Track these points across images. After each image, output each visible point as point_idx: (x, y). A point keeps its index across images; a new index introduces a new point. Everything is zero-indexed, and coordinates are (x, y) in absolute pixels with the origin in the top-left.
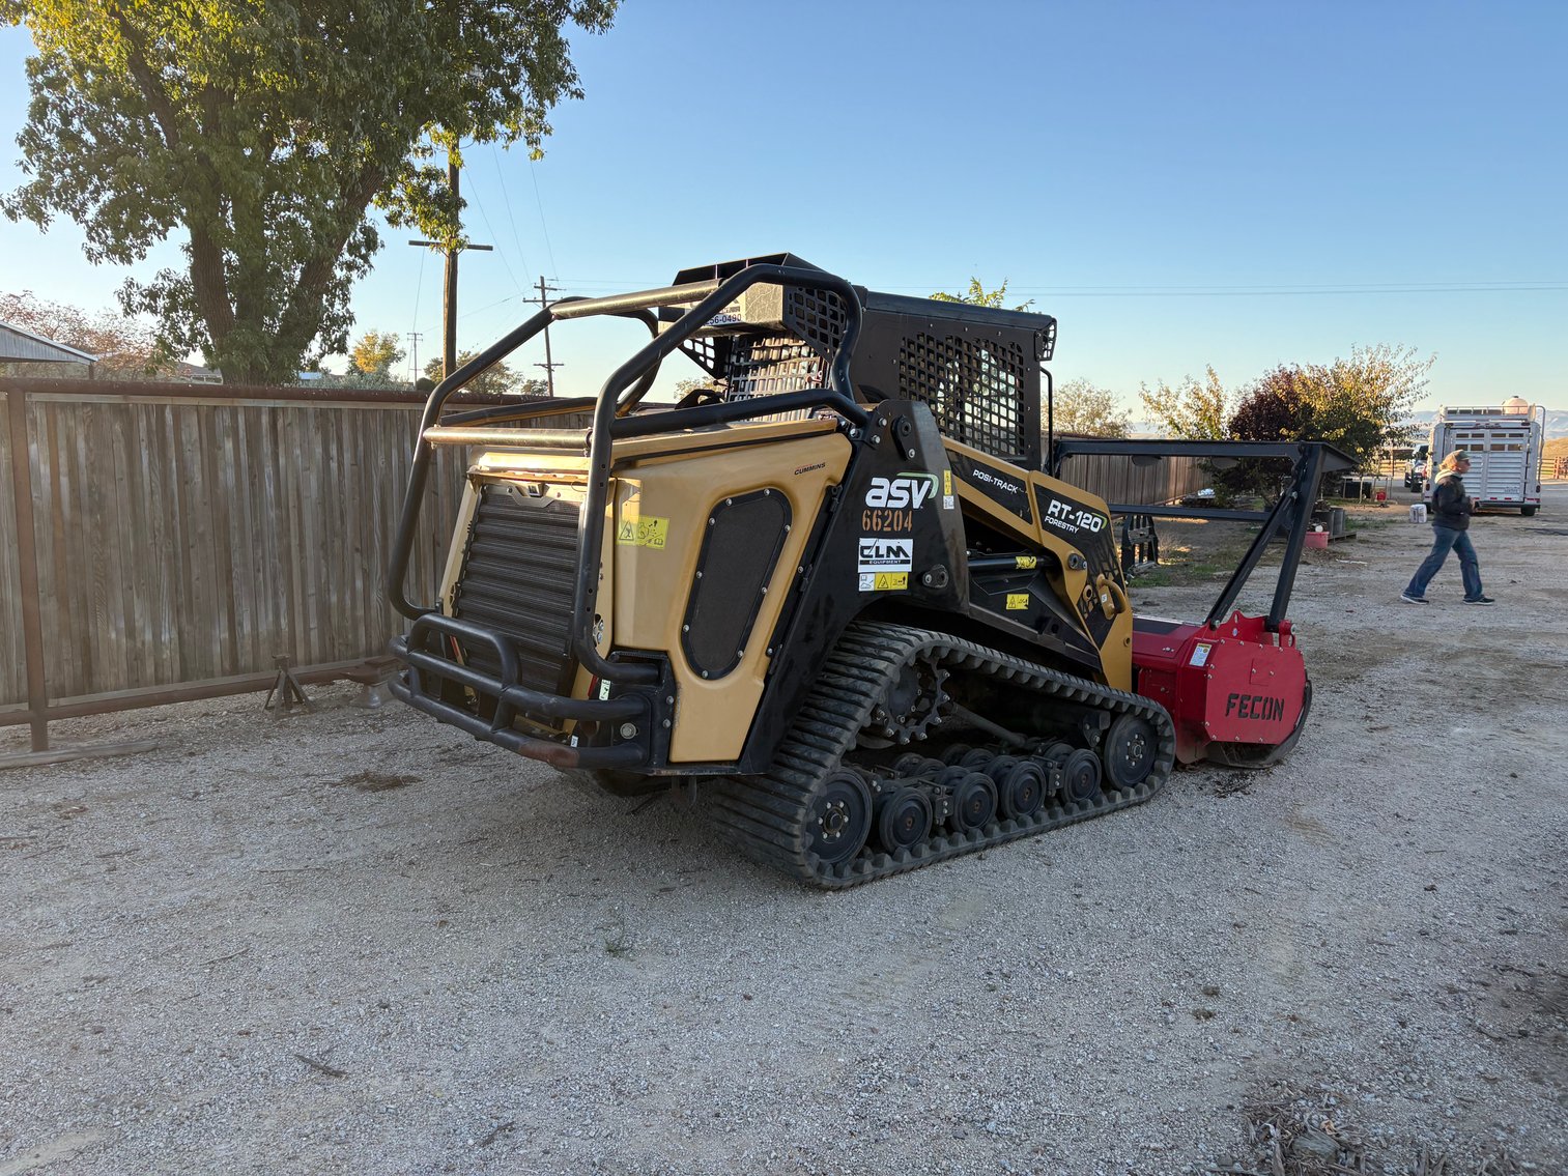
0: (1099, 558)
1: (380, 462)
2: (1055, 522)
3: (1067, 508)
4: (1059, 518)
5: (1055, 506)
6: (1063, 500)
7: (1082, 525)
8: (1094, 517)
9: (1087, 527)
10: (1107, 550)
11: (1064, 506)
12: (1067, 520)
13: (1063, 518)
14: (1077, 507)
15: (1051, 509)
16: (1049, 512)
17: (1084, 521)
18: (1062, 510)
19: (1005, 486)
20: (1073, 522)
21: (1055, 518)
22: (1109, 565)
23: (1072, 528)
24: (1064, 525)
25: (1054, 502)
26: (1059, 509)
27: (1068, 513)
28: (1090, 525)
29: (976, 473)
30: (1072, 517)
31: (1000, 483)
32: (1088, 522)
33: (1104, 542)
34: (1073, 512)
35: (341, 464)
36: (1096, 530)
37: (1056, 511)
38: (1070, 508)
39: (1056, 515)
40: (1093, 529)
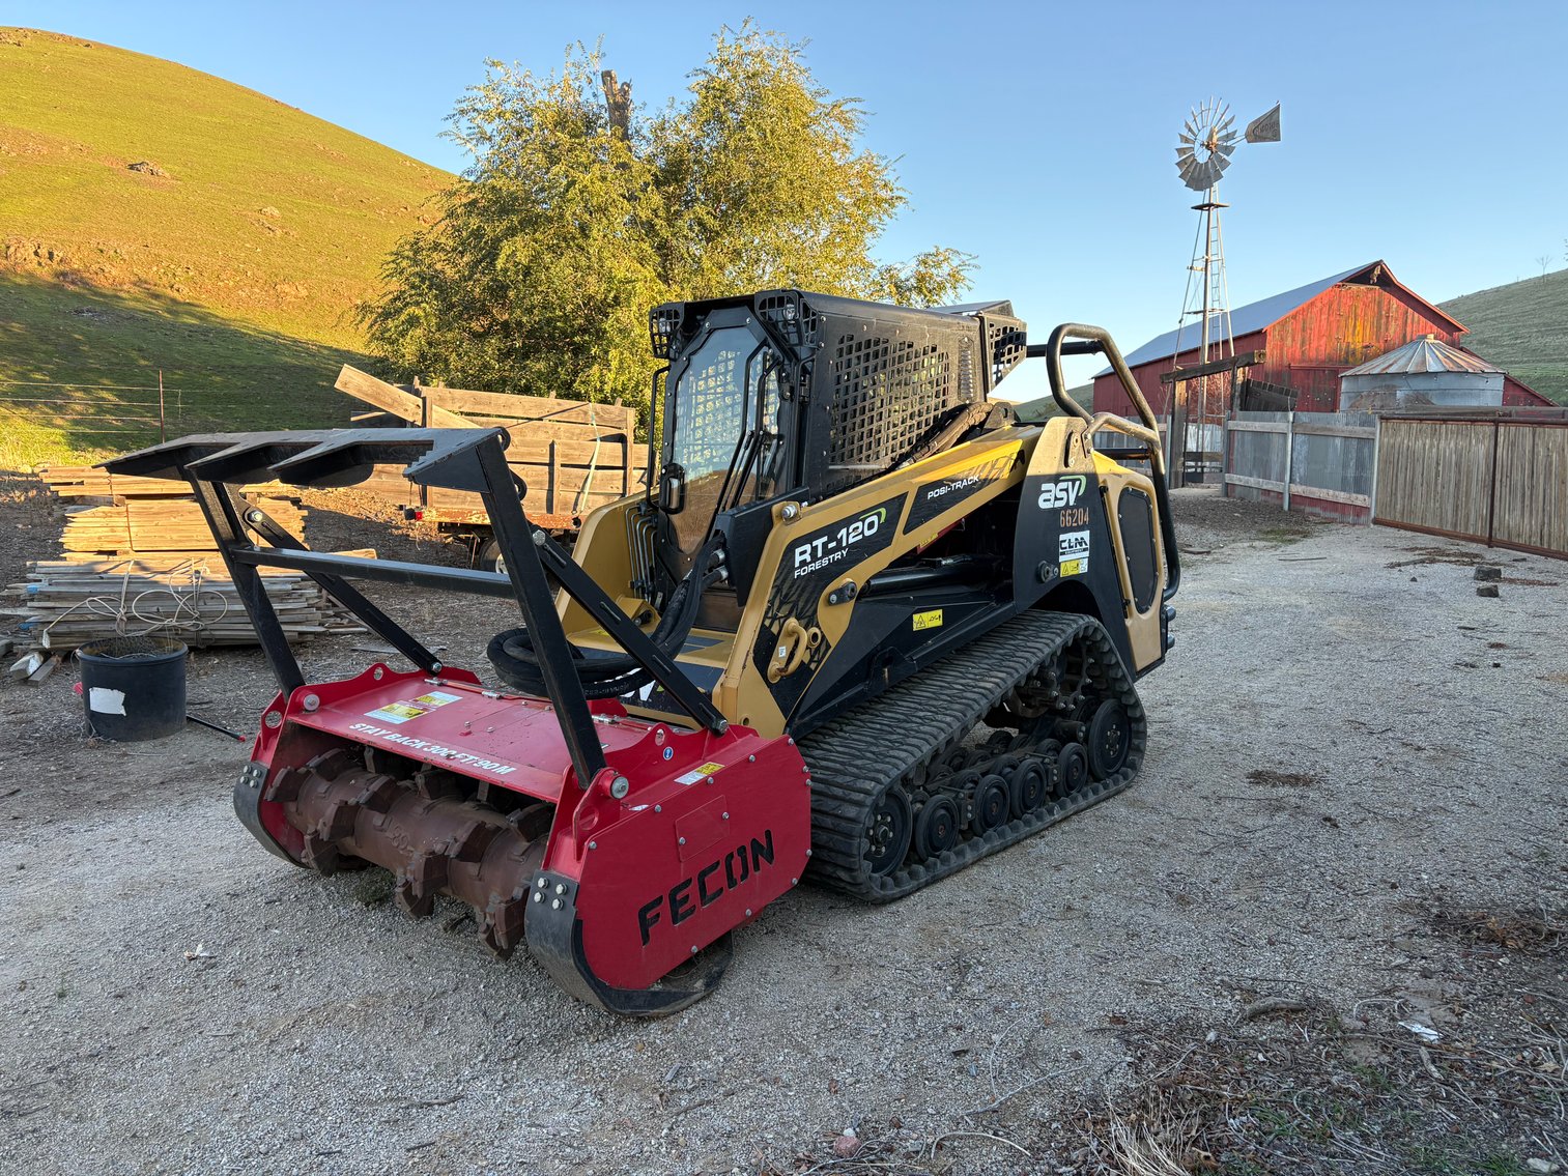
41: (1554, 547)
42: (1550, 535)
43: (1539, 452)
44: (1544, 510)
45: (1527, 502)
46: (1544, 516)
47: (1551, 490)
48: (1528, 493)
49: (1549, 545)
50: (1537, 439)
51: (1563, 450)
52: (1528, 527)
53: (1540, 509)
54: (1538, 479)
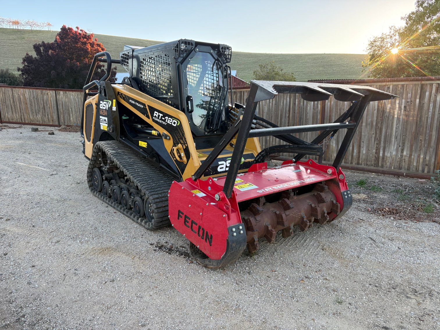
0: (177, 137)
1: (281, 104)
2: (157, 119)
3: (161, 115)
4: (158, 118)
5: (156, 114)
6: (160, 112)
7: (168, 122)
8: (173, 120)
9: (171, 124)
10: (181, 134)
11: (160, 114)
12: (161, 119)
13: (160, 118)
14: (165, 115)
15: (155, 115)
16: (154, 116)
17: (169, 121)
18: (159, 116)
19: (139, 105)
20: (165, 121)
21: (157, 118)
22: (183, 141)
23: (164, 123)
24: (161, 121)
25: (155, 112)
26: (158, 115)
27: (162, 117)
28: (172, 123)
29: (130, 101)
30: (163, 118)
31: (137, 104)
32: (171, 121)
33: (179, 131)
34: (164, 116)
35: (272, 104)
36: (175, 125)
37: (157, 115)
38: (162, 115)
39: (157, 117)
40: (173, 124)
41: (27, 122)
42: (24, 119)
43: (15, 96)
44: (21, 112)
45: (13, 109)
46: (21, 113)
47: (22, 106)
48: (13, 107)
49: (25, 121)
50: (13, 92)
51: (24, 95)
52: (16, 117)
53: (19, 112)
54: (16, 103)
